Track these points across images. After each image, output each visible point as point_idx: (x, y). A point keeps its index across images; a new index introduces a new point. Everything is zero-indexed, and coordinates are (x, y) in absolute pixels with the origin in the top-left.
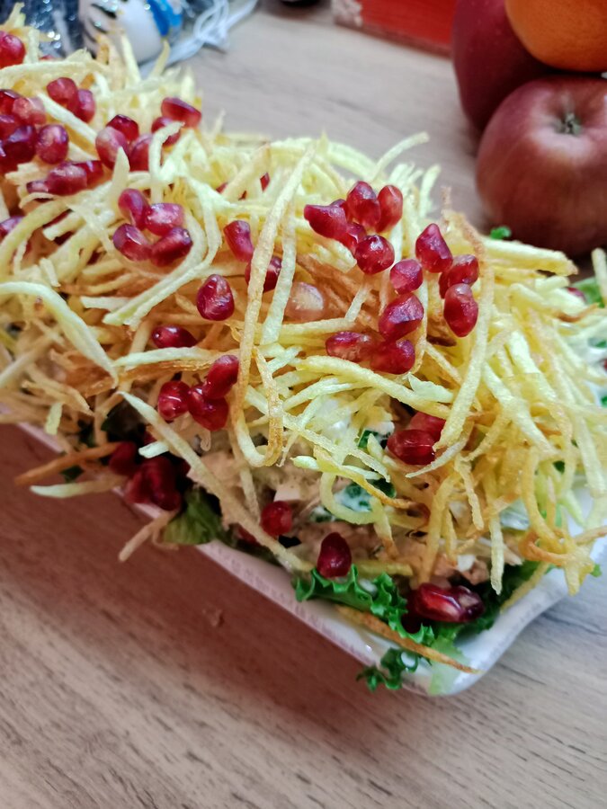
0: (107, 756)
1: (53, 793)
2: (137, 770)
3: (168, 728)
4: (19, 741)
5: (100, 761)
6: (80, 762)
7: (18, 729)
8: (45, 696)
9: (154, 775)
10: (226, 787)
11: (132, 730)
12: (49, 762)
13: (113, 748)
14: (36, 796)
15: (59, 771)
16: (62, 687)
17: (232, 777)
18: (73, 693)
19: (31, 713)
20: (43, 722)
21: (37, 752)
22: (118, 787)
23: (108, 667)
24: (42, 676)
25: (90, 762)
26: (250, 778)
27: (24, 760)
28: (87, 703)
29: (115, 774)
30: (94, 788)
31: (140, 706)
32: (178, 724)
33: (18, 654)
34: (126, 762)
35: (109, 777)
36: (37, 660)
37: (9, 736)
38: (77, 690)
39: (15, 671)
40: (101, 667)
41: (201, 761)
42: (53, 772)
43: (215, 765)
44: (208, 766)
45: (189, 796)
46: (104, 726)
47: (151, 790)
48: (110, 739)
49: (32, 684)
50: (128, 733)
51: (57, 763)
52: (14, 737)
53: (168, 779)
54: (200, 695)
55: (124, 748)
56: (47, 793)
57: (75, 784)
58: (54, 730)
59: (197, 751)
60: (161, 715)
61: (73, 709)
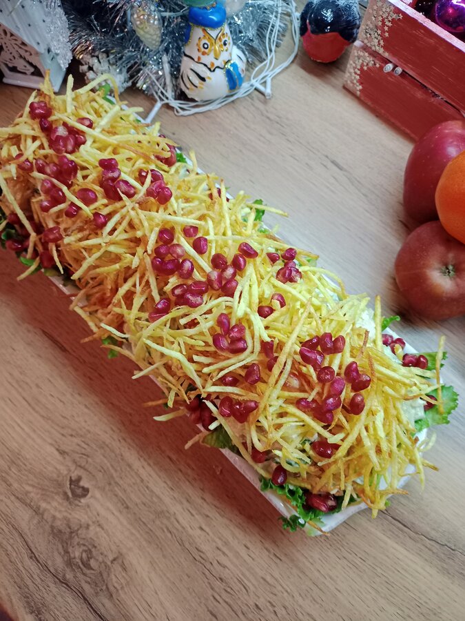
0: (165, 521)
1: (141, 532)
2: (178, 530)
3: (192, 515)
4: (127, 507)
5: (162, 523)
6: (154, 522)
7: (127, 502)
8: (139, 491)
9: (185, 533)
10: (214, 544)
11: (176, 512)
12: (140, 519)
13: (168, 518)
14: (134, 531)
15: (144, 523)
16: (147, 487)
17: (217, 540)
18: (152, 491)
19: (133, 496)
20: (138, 501)
21: (135, 514)
22: (169, 535)
23: (169, 483)
24: (138, 481)
25: (158, 522)
26: (225, 543)
27: (129, 516)
28: (158, 497)
29: (168, 529)
30: (159, 533)
31: (181, 503)
32: (197, 514)
33: (128, 469)
34: (173, 525)
35: (165, 530)
36: (136, 473)
37: (123, 505)
38: (155, 491)
39: (126, 476)
40: (165, 482)
41: (205, 531)
42: (141, 523)
43: (210, 533)
44: (208, 534)
45: (198, 544)
46: (165, 509)
47: (183, 539)
48: (167, 515)
49: (134, 484)
50: (175, 513)
51: (143, 520)
52: (125, 505)
53: (190, 536)
54: (208, 503)
55: (173, 519)
56: (139, 531)
57: (151, 530)
58: (143, 505)
59: (204, 527)
60: (190, 508)
61: (152, 499)
